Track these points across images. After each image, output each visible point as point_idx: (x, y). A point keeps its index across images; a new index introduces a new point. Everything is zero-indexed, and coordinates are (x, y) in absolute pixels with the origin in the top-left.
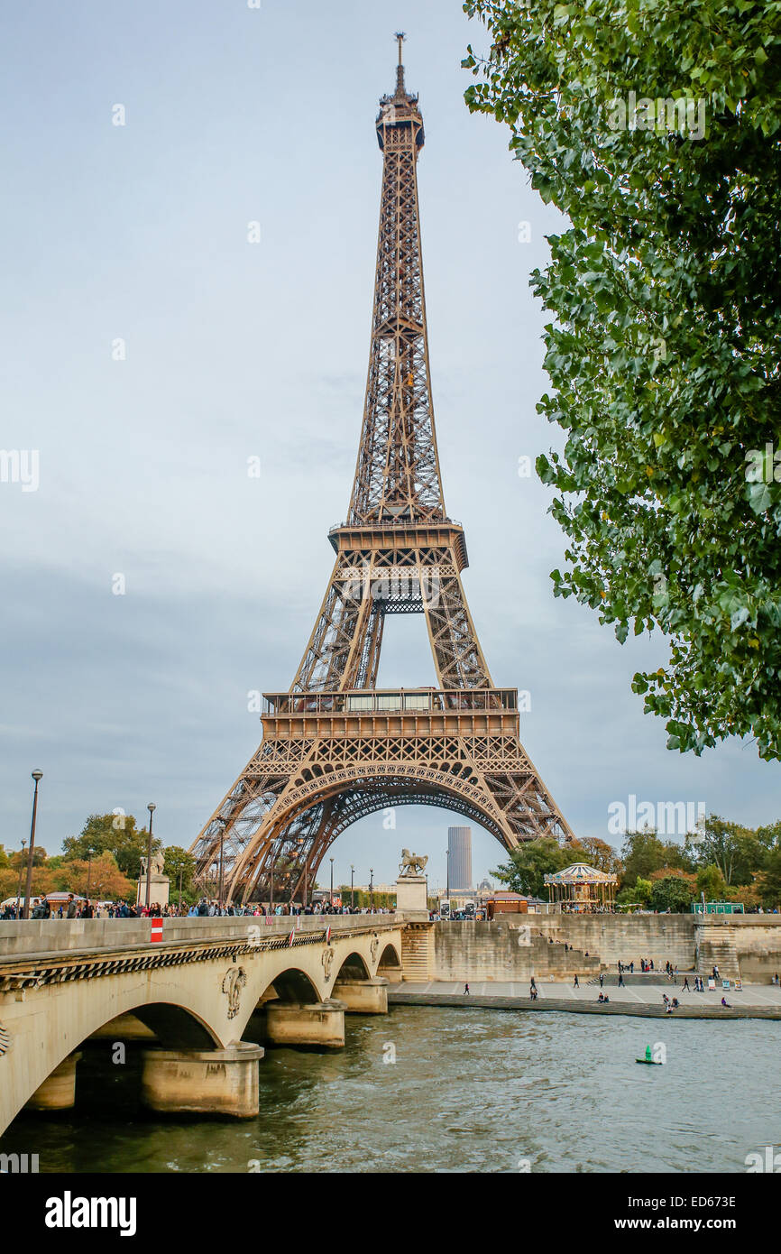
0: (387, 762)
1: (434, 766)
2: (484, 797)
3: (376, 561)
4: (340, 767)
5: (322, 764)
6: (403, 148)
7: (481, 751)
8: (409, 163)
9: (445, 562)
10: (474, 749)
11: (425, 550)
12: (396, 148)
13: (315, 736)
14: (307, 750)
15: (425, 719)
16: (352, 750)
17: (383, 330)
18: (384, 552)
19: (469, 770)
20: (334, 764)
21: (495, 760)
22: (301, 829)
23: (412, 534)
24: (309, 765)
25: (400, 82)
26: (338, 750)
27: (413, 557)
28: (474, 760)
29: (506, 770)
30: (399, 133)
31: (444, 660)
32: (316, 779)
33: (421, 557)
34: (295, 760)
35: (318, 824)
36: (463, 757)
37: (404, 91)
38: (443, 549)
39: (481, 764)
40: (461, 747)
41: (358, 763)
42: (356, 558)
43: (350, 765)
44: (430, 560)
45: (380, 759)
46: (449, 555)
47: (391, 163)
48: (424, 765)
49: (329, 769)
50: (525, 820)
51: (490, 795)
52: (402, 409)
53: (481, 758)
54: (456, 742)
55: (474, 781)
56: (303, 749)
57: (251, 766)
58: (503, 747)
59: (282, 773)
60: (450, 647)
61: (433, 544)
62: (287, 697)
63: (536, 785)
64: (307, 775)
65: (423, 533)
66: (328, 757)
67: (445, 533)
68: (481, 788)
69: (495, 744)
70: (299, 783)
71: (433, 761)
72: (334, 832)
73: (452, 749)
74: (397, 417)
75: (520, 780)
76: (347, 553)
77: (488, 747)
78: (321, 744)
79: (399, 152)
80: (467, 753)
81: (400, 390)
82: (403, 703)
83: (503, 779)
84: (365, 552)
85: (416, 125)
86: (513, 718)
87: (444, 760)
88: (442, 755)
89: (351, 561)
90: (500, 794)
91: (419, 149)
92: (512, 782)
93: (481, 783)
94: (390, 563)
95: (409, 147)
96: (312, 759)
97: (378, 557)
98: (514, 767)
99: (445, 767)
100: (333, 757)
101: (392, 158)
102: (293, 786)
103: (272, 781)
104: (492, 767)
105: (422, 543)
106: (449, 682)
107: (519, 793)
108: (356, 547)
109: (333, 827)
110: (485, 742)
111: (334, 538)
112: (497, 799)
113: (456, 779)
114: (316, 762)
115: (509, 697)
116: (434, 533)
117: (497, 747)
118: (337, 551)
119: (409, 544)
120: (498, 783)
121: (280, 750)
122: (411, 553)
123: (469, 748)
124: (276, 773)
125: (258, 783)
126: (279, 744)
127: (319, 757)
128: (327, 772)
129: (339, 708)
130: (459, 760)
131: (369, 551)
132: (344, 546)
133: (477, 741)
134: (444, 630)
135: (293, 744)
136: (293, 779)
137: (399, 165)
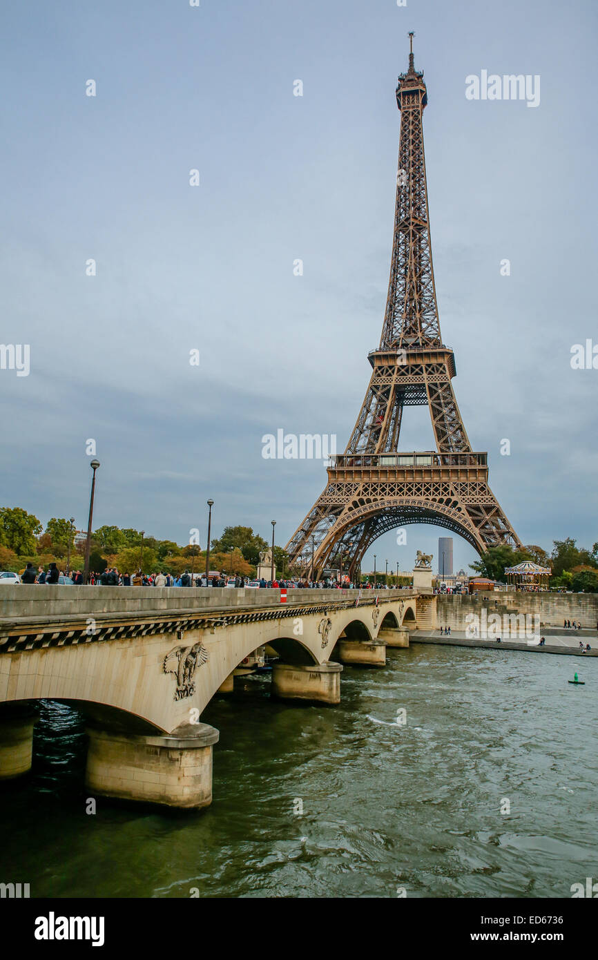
0: (405, 497)
1: (434, 500)
2: (465, 519)
3: (397, 372)
4: (375, 500)
5: (365, 498)
6: (413, 107)
7: (464, 491)
8: (417, 117)
9: (442, 373)
10: (459, 490)
11: (429, 365)
12: (409, 108)
13: (360, 482)
14: (355, 490)
15: (428, 471)
16: (383, 490)
17: (401, 226)
19: (455, 503)
20: (372, 498)
21: (472, 497)
22: (351, 537)
23: (421, 355)
24: (356, 499)
25: (411, 64)
26: (375, 490)
27: (421, 370)
28: (460, 497)
29: (480, 503)
30: (411, 98)
31: (440, 434)
32: (361, 507)
33: (427, 370)
34: (348, 495)
35: (361, 534)
36: (452, 495)
37: (414, 70)
38: (440, 365)
39: (464, 499)
40: (451, 488)
41: (387, 498)
42: (385, 372)
43: (382, 499)
44: (432, 372)
45: (400, 495)
46: (444, 368)
47: (406, 117)
48: (428, 499)
49: (369, 501)
50: (492, 533)
51: (469, 519)
52: (414, 276)
53: (464, 495)
54: (448, 486)
55: (459, 509)
56: (353, 489)
57: (322, 499)
58: (478, 489)
59: (340, 503)
60: (444, 426)
61: (434, 361)
62: (343, 457)
63: (498, 513)
64: (355, 504)
65: (427, 355)
66: (368, 494)
67: (442, 354)
68: (463, 514)
69: (473, 487)
70: (350, 509)
71: (434, 497)
72: (371, 539)
73: (446, 489)
74: (411, 281)
75: (488, 509)
76: (380, 368)
77: (468, 489)
78: (364, 486)
79: (411, 110)
80: (455, 492)
81: (413, 263)
82: (415, 461)
83: (477, 509)
84: (391, 367)
85: (422, 92)
86: (485, 471)
87: (441, 497)
88: (439, 494)
89: (382, 372)
90: (475, 518)
91: (424, 107)
92: (483, 511)
93: (464, 511)
94: (406, 373)
95: (418, 107)
96: (359, 495)
97: (399, 370)
98: (485, 501)
99: (441, 501)
100: (371, 493)
101: (406, 115)
102: (347, 511)
103: (334, 508)
104: (471, 501)
105: (427, 361)
106: (444, 448)
107: (487, 517)
108: (385, 364)
109: (371, 536)
110: (466, 485)
111: (372, 358)
112: (473, 520)
113: (447, 508)
114: (361, 497)
115: (482, 458)
116: (435, 355)
117: (474, 489)
118: (373, 367)
119: (419, 362)
120: (474, 511)
121: (339, 490)
123: (456, 489)
124: (336, 503)
125: (326, 509)
126: (338, 486)
127: (363, 493)
128: (367, 503)
129: (375, 464)
130: (450, 497)
131: (393, 366)
132: (377, 364)
133: (461, 485)
134: (440, 416)
135: (346, 486)
136: (347, 507)
137: (411, 118)
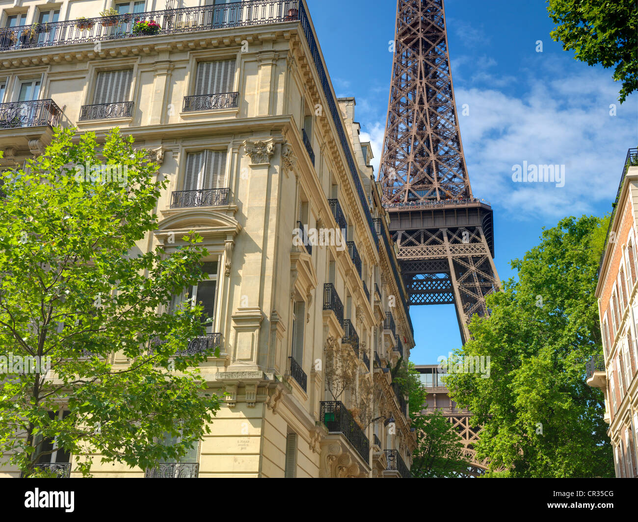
18: (410, 232)
122: (438, 233)
